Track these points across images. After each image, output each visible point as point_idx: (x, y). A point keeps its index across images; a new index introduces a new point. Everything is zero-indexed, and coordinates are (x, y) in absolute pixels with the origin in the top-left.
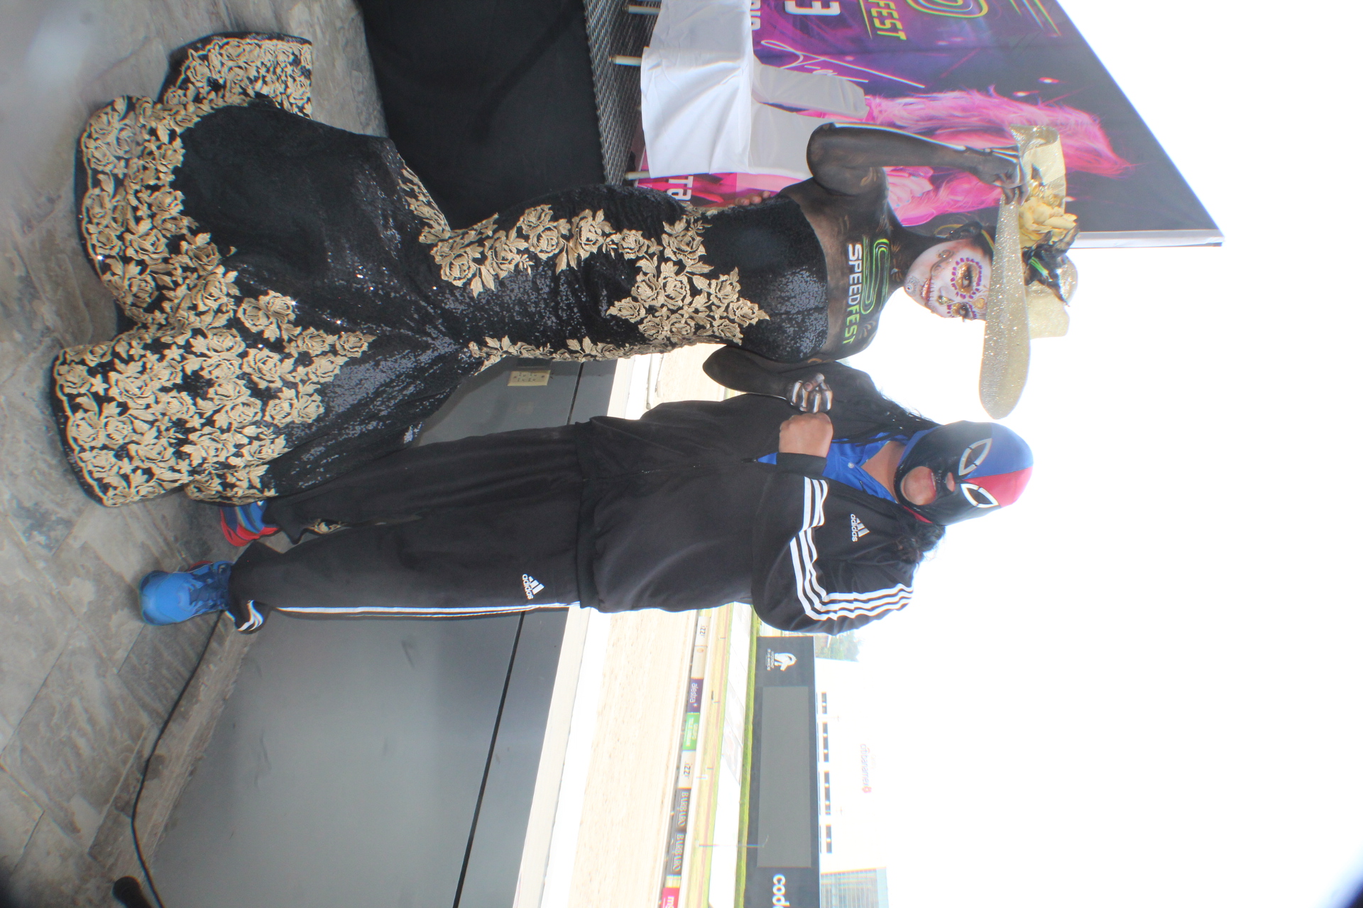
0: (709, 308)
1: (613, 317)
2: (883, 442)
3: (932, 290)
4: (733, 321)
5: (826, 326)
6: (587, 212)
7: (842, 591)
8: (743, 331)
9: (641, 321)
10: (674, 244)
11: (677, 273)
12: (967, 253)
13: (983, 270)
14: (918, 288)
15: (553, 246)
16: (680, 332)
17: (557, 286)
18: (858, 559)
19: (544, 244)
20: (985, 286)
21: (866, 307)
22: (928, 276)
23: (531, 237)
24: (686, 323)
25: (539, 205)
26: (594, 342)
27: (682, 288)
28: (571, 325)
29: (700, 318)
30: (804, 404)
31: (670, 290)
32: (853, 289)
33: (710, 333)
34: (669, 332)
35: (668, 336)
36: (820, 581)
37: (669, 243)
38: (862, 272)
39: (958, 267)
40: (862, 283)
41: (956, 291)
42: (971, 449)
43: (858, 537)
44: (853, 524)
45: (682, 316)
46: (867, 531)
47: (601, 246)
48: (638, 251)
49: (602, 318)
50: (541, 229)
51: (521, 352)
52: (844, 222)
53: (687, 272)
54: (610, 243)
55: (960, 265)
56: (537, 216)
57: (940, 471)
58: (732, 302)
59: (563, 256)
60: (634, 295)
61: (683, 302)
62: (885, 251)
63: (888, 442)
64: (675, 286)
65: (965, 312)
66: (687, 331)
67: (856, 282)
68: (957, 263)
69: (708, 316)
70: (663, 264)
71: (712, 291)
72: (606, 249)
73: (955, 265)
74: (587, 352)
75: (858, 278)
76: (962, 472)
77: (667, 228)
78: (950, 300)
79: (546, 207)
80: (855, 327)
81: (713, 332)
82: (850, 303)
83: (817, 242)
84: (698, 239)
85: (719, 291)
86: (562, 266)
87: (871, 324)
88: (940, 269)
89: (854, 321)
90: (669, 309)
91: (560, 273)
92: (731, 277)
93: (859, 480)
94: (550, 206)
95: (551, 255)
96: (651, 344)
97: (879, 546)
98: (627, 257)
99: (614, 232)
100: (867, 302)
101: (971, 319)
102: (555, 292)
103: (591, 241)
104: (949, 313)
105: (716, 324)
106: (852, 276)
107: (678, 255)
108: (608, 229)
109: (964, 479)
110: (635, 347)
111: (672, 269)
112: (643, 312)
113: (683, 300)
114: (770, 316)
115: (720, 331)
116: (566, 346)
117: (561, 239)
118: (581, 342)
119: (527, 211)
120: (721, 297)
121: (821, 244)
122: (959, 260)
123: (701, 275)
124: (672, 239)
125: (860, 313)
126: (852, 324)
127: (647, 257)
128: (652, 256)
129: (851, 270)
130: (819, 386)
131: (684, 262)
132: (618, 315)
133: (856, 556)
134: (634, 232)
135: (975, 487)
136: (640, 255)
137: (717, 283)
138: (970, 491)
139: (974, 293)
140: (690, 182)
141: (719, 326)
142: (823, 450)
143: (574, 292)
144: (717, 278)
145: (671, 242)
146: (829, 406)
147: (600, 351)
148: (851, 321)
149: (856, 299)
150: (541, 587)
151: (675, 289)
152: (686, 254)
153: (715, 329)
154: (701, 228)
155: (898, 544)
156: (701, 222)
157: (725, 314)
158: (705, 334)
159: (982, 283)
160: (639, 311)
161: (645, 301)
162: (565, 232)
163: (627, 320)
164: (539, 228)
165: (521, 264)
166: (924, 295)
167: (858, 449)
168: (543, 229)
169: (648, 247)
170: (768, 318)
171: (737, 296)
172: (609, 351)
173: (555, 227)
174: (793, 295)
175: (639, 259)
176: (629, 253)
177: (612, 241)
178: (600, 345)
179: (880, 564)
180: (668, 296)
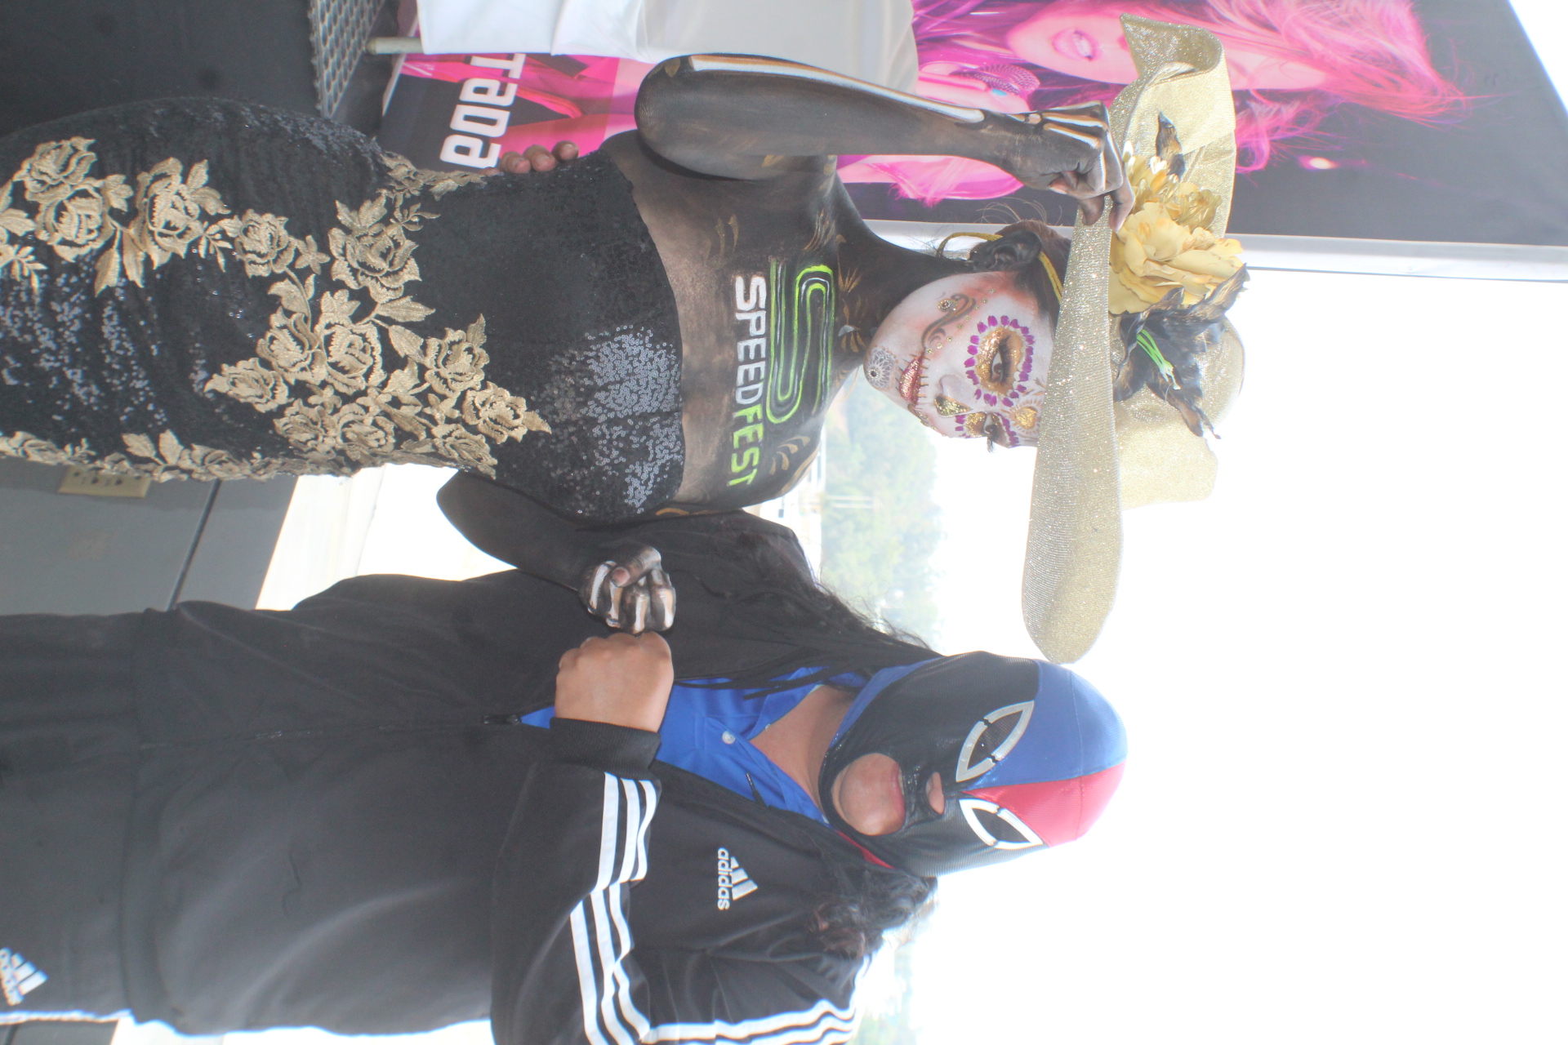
0: (423, 398)
1: (220, 396)
2: (806, 688)
3: (923, 381)
4: (474, 430)
5: (678, 453)
6: (173, 165)
7: (688, 1019)
8: (495, 450)
9: (280, 411)
10: (356, 251)
11: (356, 318)
12: (1003, 305)
13: (1035, 347)
14: (893, 375)
15: (90, 231)
16: (365, 443)
17: (98, 320)
18: (731, 947)
19: (69, 228)
20: (1038, 382)
21: (780, 408)
22: (915, 349)
23: (43, 208)
24: (375, 424)
25: (68, 138)
26: (186, 441)
27: (364, 350)
28: (131, 404)
29: (405, 417)
30: (614, 613)
31: (338, 352)
32: (746, 373)
33: (428, 448)
34: (340, 440)
35: (339, 447)
36: (637, 998)
37: (344, 249)
38: (767, 335)
39: (981, 337)
40: (767, 359)
41: (975, 388)
42: (986, 722)
43: (731, 899)
44: (723, 871)
45: (366, 409)
46: (752, 887)
47: (195, 243)
48: (275, 261)
49: (196, 395)
50: (63, 193)
51: (25, 453)
52: (728, 230)
53: (379, 317)
54: (218, 236)
55: (986, 333)
56: (62, 161)
57: (918, 768)
58: (471, 389)
59: (111, 255)
60: (263, 356)
61: (367, 380)
62: (823, 289)
63: (817, 687)
64: (351, 345)
65: (995, 431)
66: (378, 440)
67: (752, 356)
68: (981, 327)
69: (420, 414)
70: (328, 294)
71: (428, 361)
72: (207, 250)
73: (975, 332)
74: (172, 461)
75: (758, 348)
76: (963, 773)
77: (343, 214)
78: (961, 407)
79: (82, 143)
80: (756, 451)
81: (434, 446)
82: (739, 400)
83: (662, 270)
84: (408, 245)
85: (444, 364)
86: (110, 278)
87: (798, 442)
88: (943, 338)
89: (750, 439)
90: (337, 393)
91: (103, 292)
92: (471, 335)
93: (746, 771)
94: (92, 141)
95: (84, 251)
96: (307, 459)
97: (780, 921)
98: (251, 271)
99: (228, 212)
100: (781, 398)
101: (1007, 446)
102: (91, 332)
103: (175, 229)
104: (959, 429)
105: (439, 431)
106: (741, 345)
107: (361, 278)
108: (214, 206)
109: (968, 789)
110: (274, 461)
111: (345, 307)
112: (283, 395)
113: (367, 376)
114: (553, 425)
115: (448, 446)
116: (122, 448)
117: (109, 220)
118: (156, 441)
119: (41, 148)
120: (449, 377)
121: (670, 276)
122: (986, 322)
123: (409, 325)
124: (351, 240)
125: (765, 420)
126: (745, 444)
127: (293, 275)
128: (303, 274)
129: (742, 330)
130: (648, 574)
131: (373, 292)
132: (231, 393)
133: (723, 942)
134: (269, 217)
135: (991, 808)
136: (279, 271)
137: (440, 346)
138: (981, 815)
139: (1015, 395)
140: (516, 68)
141: (445, 437)
142: (651, 717)
143: (136, 335)
144: (442, 335)
145: (349, 247)
146: (669, 621)
147: (198, 461)
148: (742, 439)
149: (755, 392)
150: (38, 980)
151: (351, 351)
152: (378, 275)
153: (438, 442)
154: (416, 220)
155: (819, 918)
156: (418, 206)
157: (457, 414)
158: (419, 450)
159: (1034, 373)
160: (274, 389)
161: (286, 371)
162: (119, 203)
163: (249, 407)
164: (61, 190)
165: (17, 267)
166: (905, 390)
167: (748, 705)
168: (70, 193)
169: (298, 254)
170: (547, 429)
171: (480, 377)
172: (220, 463)
173: (98, 190)
174: (600, 383)
175: (275, 278)
176: (254, 262)
177: (223, 232)
178: (199, 450)
179: (777, 960)
180: (334, 365)
